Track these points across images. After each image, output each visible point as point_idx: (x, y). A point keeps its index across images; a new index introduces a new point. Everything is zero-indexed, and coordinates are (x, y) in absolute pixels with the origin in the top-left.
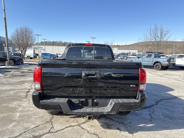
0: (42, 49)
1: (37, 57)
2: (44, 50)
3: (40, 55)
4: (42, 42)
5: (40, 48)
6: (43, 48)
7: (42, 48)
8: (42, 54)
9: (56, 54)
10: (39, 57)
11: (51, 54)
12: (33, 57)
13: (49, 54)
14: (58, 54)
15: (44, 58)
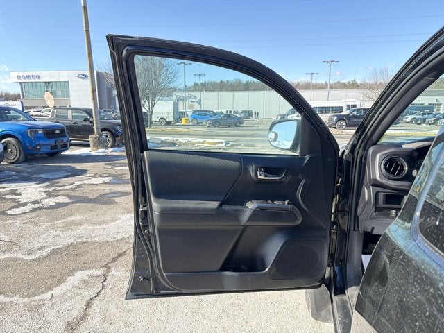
0: (194, 100)
1: (183, 119)
2: (199, 102)
3: (190, 114)
4: (196, 85)
5: (190, 97)
6: (198, 98)
7: (195, 97)
8: (194, 112)
9: (227, 112)
10: (187, 120)
11: (215, 111)
12: (171, 119)
13: (209, 112)
14: (230, 112)
15: (198, 123)
